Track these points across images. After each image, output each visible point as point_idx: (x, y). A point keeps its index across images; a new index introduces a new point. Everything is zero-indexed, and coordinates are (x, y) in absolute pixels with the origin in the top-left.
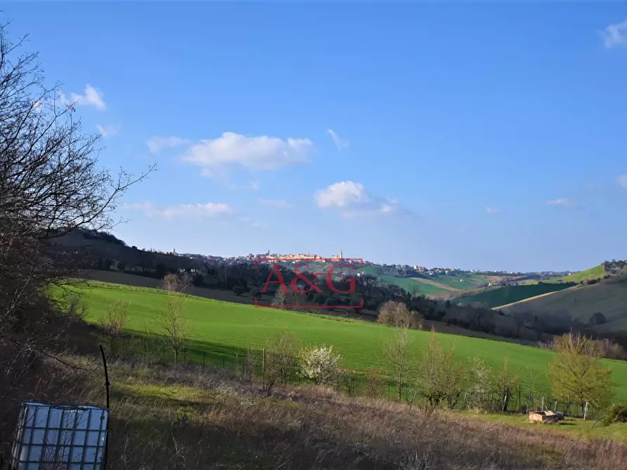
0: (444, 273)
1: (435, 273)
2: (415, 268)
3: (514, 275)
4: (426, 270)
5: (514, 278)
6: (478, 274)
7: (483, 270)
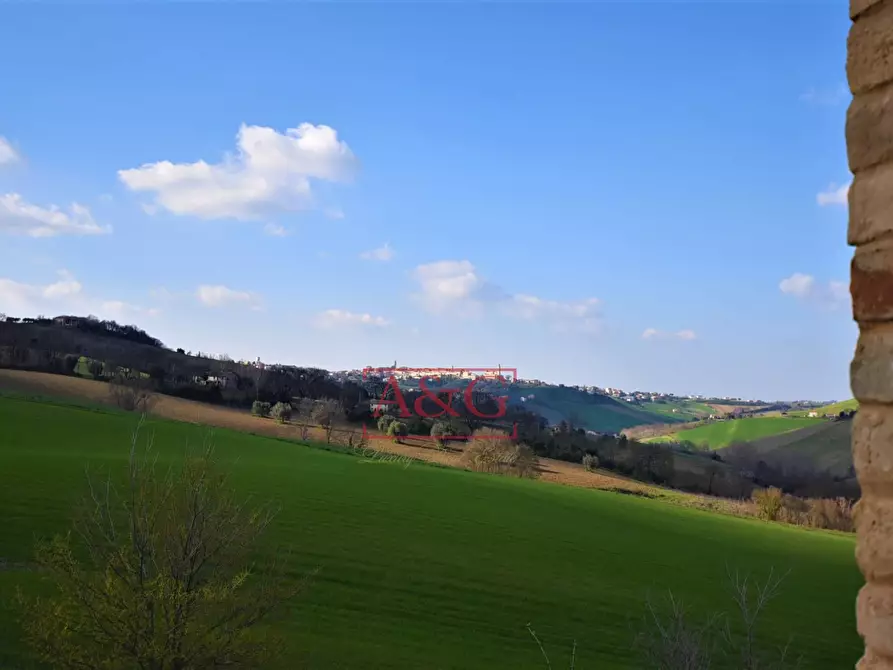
0: (649, 400)
1: (636, 398)
2: (607, 391)
3: (751, 404)
4: (623, 394)
5: (752, 408)
6: (700, 401)
7: (707, 397)
